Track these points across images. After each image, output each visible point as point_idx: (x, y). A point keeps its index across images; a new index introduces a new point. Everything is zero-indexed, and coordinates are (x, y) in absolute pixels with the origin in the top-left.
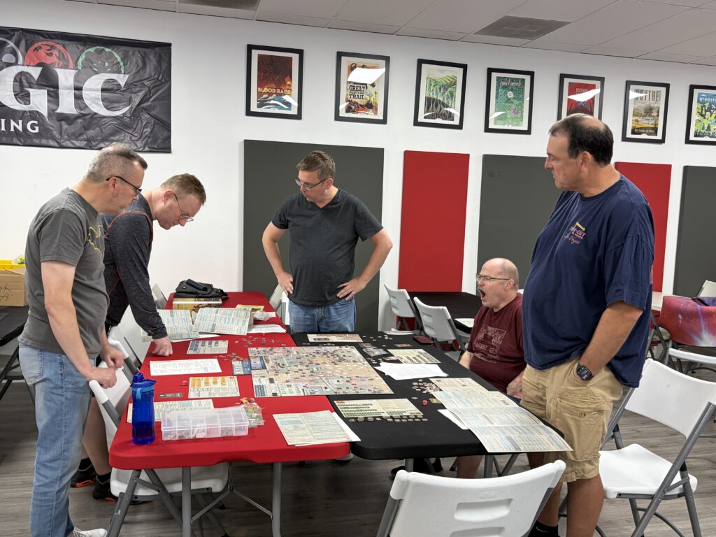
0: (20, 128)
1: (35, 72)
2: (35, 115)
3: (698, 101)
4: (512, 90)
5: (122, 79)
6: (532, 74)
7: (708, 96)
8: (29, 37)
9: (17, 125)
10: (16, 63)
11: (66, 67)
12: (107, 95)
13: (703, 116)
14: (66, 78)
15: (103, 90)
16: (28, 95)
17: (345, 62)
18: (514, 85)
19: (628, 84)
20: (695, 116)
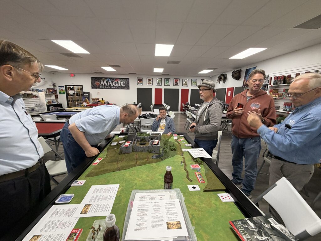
2: (116, 86)
5: (124, 82)
6: (170, 79)
7: (194, 80)
8: (116, 78)
9: (115, 87)
14: (119, 82)
17: (148, 79)
18: (168, 80)
19: (183, 79)
20: (192, 83)
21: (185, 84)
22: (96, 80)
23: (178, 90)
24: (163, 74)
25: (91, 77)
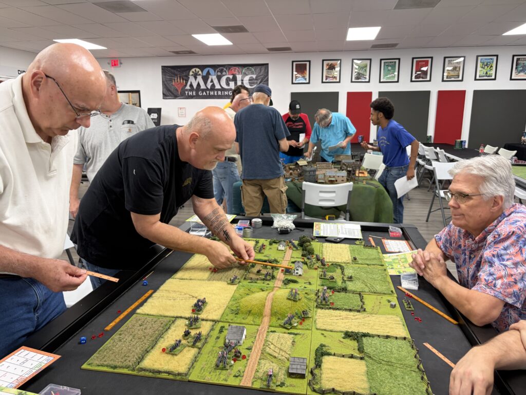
0: (227, 94)
1: (231, 77)
2: (231, 89)
3: (481, 62)
4: (390, 66)
5: (254, 76)
6: (399, 59)
7: (486, 59)
8: (229, 66)
9: (226, 93)
10: (226, 75)
11: (239, 74)
12: (250, 81)
13: (484, 68)
14: (239, 77)
15: (249, 80)
16: (229, 84)
17: (325, 63)
18: (391, 64)
19: (445, 58)
20: (479, 69)
21: (452, 73)
22: (176, 75)
23: (427, 94)
24: (376, 46)
25: (162, 66)
